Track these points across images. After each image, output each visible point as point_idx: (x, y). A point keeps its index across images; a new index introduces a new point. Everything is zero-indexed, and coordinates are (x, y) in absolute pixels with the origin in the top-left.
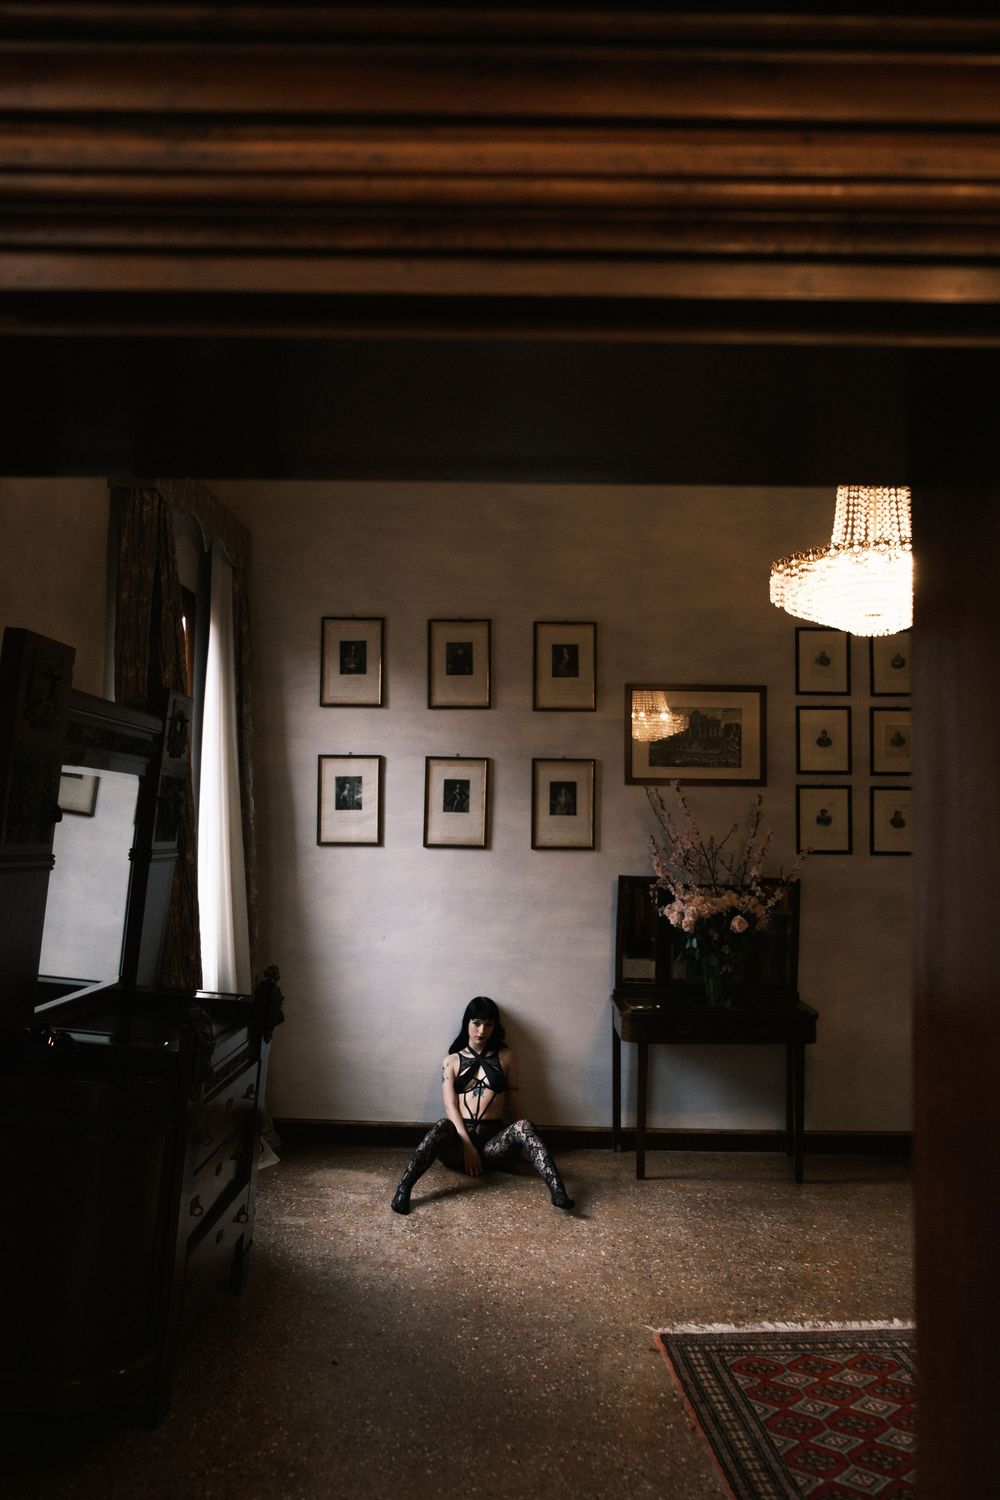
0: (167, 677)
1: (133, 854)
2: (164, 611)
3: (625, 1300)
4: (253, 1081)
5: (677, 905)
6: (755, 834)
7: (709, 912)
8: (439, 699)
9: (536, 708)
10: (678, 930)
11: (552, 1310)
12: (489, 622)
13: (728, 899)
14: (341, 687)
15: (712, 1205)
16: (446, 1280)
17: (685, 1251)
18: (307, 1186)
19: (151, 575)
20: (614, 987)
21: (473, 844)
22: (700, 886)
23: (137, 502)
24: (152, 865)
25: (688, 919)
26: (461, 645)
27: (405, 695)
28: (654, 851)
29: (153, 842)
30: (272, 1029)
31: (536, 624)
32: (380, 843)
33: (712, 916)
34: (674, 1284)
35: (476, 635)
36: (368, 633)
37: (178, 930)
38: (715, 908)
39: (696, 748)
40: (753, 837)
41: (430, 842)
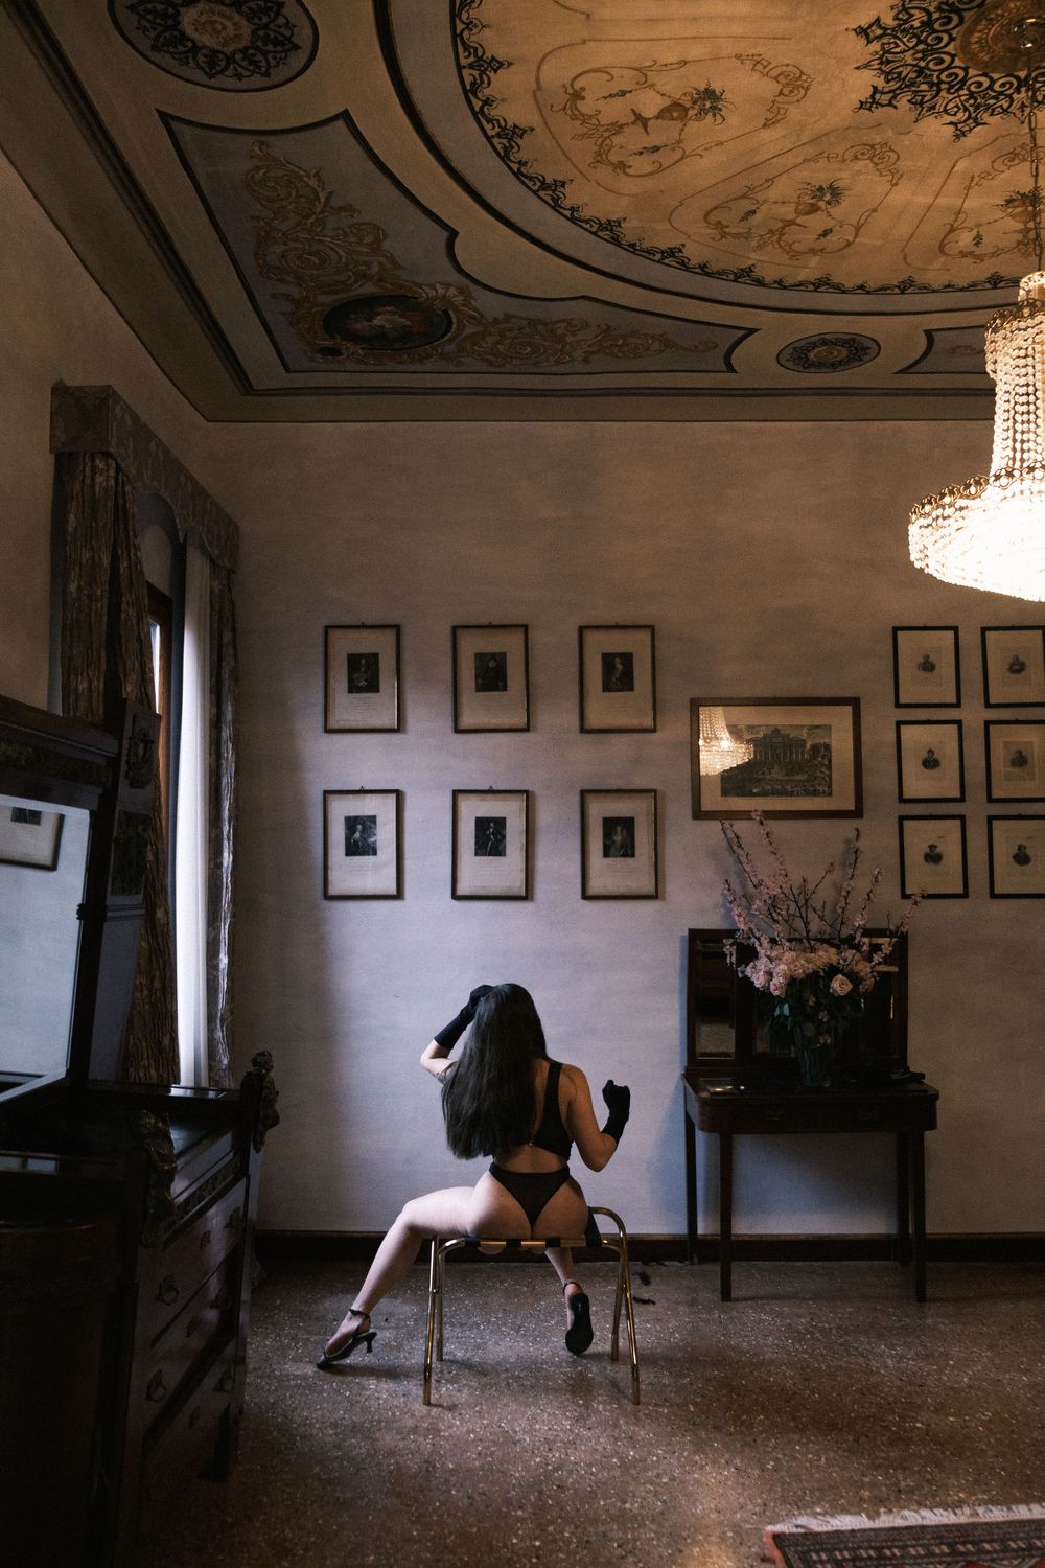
0: (129, 689)
1: (82, 912)
2: (124, 606)
3: (727, 1479)
4: (241, 1204)
5: (762, 963)
6: (853, 875)
7: (804, 972)
8: (467, 721)
9: (583, 730)
10: (765, 994)
11: (634, 1496)
12: (525, 628)
13: (826, 955)
14: (350, 708)
15: (818, 1335)
16: (493, 1453)
17: (794, 1402)
18: (317, 1319)
19: (106, 559)
20: (685, 1064)
21: (512, 894)
22: (789, 940)
23: (88, 469)
24: (106, 925)
25: (778, 980)
26: (493, 656)
27: (427, 716)
28: (731, 898)
29: (108, 896)
30: (263, 1134)
31: (581, 629)
32: (399, 895)
33: (808, 976)
34: (787, 1452)
35: (511, 644)
36: (379, 644)
37: (147, 1007)
38: (810, 966)
39: (777, 773)
40: (851, 879)
41: (460, 892)
